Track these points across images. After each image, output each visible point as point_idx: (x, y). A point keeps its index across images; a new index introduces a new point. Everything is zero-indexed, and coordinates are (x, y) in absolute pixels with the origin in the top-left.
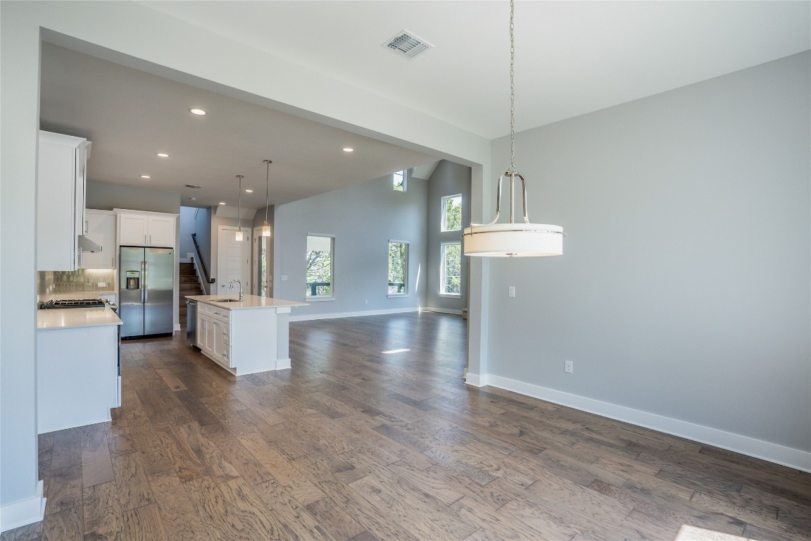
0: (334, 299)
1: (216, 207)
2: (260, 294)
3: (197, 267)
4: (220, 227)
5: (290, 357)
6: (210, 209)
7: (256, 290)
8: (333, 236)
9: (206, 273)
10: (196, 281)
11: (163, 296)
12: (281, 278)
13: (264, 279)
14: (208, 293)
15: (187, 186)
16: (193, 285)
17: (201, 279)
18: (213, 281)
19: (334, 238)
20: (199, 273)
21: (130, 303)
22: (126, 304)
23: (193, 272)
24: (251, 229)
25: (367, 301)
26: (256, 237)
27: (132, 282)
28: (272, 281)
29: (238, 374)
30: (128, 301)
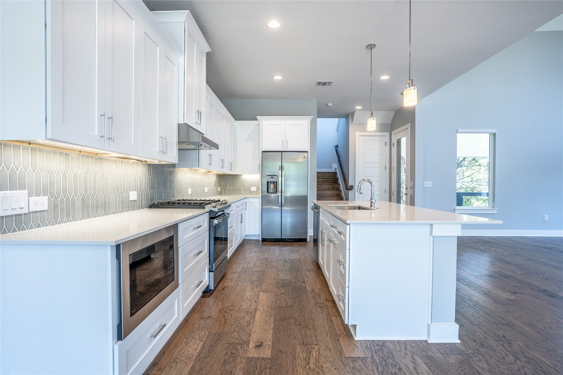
0: (495, 212)
1: (353, 113)
2: (399, 201)
3: (339, 176)
4: (358, 134)
5: (457, 320)
6: (348, 116)
7: (394, 197)
8: (494, 131)
9: (345, 180)
10: (338, 189)
11: (300, 201)
12: (424, 184)
13: (403, 186)
14: (347, 199)
15: (319, 83)
16: (335, 192)
17: (342, 187)
18: (352, 188)
19: (495, 134)
20: (341, 181)
21: (269, 207)
22: (266, 207)
23: (336, 181)
24: (388, 134)
25: (546, 216)
26: (394, 141)
27: (272, 186)
28: (413, 188)
29: (359, 337)
30: (271, 205)
